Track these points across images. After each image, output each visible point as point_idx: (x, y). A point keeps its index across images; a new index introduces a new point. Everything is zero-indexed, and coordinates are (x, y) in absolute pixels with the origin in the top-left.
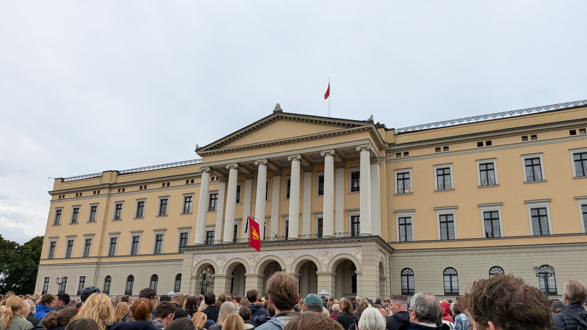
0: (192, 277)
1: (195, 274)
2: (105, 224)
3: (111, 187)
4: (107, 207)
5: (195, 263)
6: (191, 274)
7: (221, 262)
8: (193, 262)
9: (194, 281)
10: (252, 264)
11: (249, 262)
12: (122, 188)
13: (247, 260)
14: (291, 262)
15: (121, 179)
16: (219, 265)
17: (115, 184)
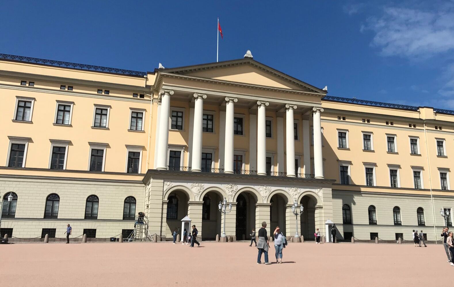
0: (163, 202)
1: (166, 199)
5: (166, 188)
6: (163, 200)
7: (197, 190)
8: (163, 187)
9: (165, 206)
10: (231, 193)
11: (227, 191)
13: (225, 189)
14: (267, 194)
16: (195, 193)
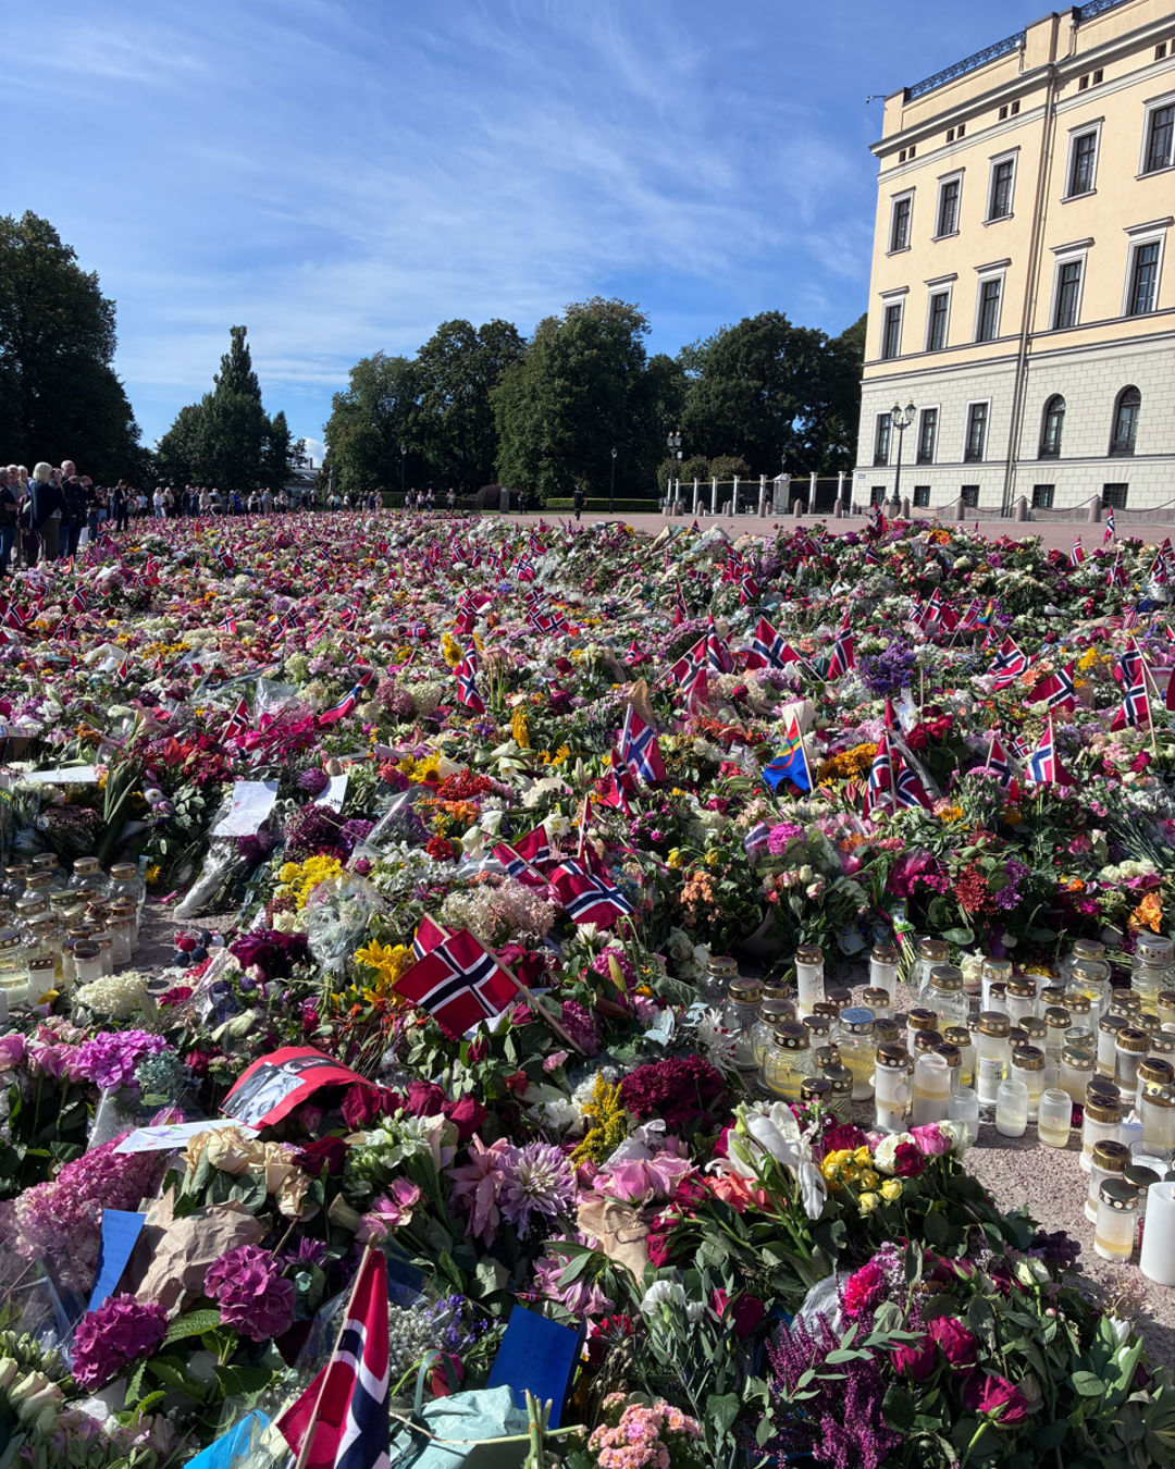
2: (1039, 218)
3: (1054, 76)
12: (1091, 70)
15: (1089, 35)
17: (1069, 59)
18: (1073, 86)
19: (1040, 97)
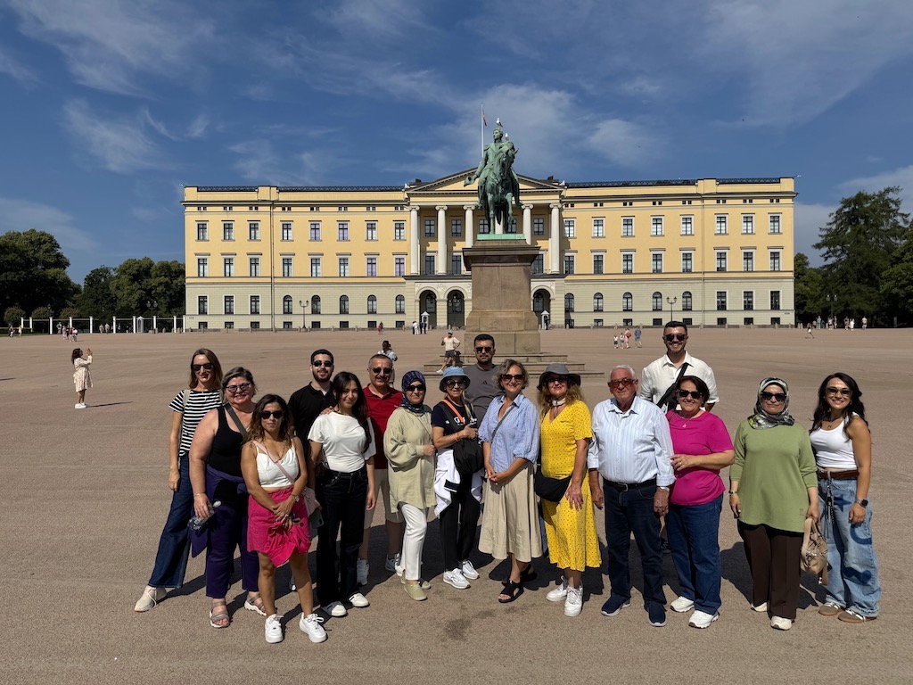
0: (415, 300)
1: (418, 298)
2: (272, 244)
3: (273, 204)
4: (272, 226)
5: (417, 289)
7: (441, 290)
11: (466, 290)
12: (286, 206)
15: (284, 197)
17: (278, 201)
18: (280, 209)
19: (268, 209)
